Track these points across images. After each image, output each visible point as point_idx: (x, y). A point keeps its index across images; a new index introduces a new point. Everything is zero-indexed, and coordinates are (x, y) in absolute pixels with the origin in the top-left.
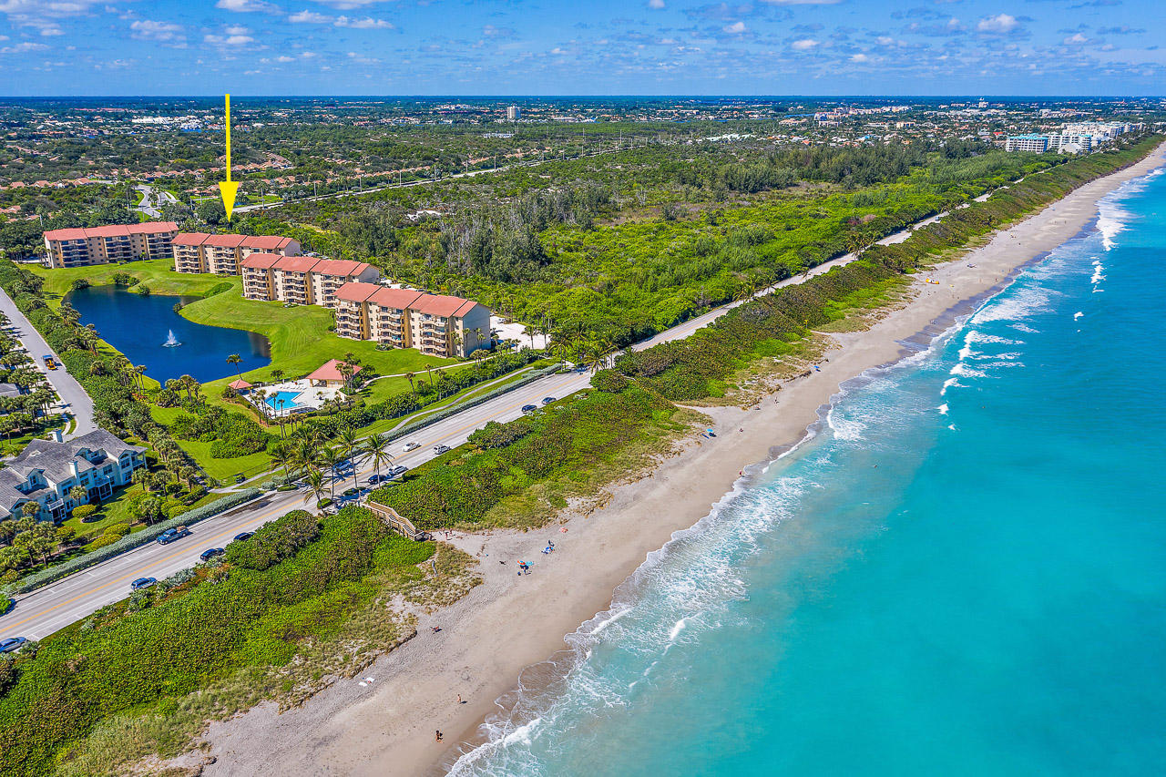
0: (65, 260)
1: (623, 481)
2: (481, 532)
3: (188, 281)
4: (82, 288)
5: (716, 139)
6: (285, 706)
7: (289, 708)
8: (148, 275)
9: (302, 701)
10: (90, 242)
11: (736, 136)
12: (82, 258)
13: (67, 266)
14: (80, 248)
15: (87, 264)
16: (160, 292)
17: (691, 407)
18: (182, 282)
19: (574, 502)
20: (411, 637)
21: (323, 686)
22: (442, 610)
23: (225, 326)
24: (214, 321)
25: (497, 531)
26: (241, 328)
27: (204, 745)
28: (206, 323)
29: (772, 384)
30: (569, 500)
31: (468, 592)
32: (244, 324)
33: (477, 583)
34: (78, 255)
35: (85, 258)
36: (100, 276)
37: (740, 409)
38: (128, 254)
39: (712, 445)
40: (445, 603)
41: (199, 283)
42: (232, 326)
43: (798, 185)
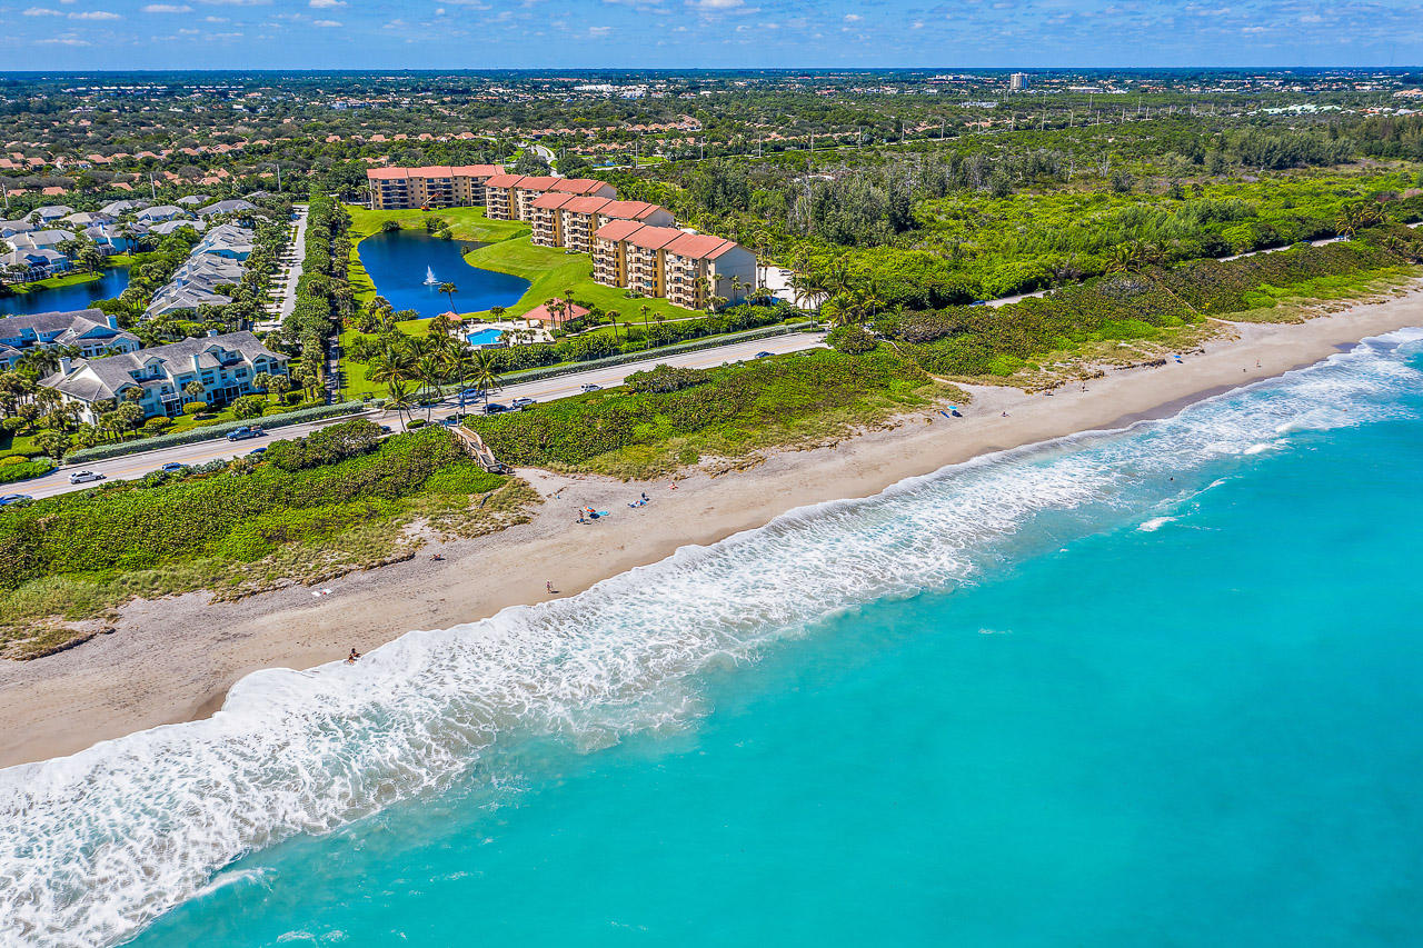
0: (385, 201)
1: (791, 447)
2: (572, 475)
3: (492, 227)
4: (392, 230)
5: (1277, 110)
6: (220, 598)
7: (223, 600)
8: (458, 220)
9: (241, 596)
10: (412, 183)
11: (1312, 108)
12: (402, 200)
13: (386, 207)
14: (400, 188)
15: (406, 207)
16: (460, 237)
17: (952, 383)
19: (708, 460)
20: (403, 559)
21: (272, 587)
22: (462, 541)
23: (499, 270)
25: (592, 477)
26: (513, 273)
27: (112, 616)
29: (1091, 368)
30: (703, 458)
31: (504, 528)
33: (523, 521)
34: (399, 196)
35: (405, 200)
36: (412, 220)
37: (1023, 392)
38: (450, 199)
39: (947, 425)
40: (468, 535)
41: (502, 229)
42: (504, 271)
43: (1354, 163)
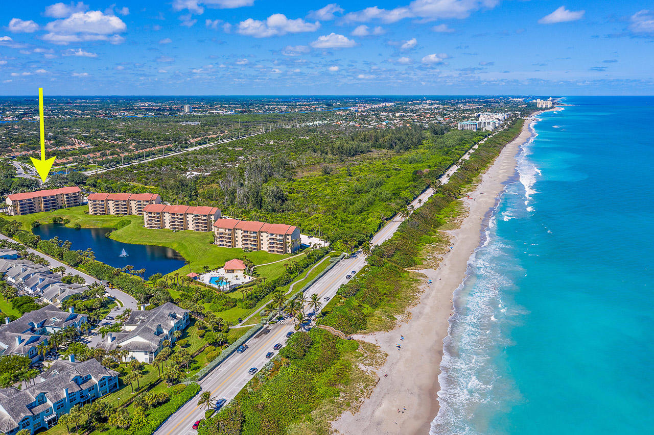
1: (411, 306)
2: (370, 334)
3: (101, 220)
4: (38, 226)
5: (311, 124)
7: (355, 412)
9: (358, 409)
10: (34, 200)
11: (320, 122)
12: (30, 209)
13: (23, 214)
14: (29, 203)
15: (32, 212)
16: (87, 226)
17: (413, 270)
18: (98, 220)
19: (399, 317)
20: (379, 380)
21: (362, 403)
22: (382, 368)
23: (144, 243)
24: (136, 241)
25: (376, 333)
26: (153, 244)
28: (131, 242)
29: (439, 257)
30: (396, 317)
31: (386, 359)
32: (155, 242)
33: (387, 355)
34: (28, 208)
35: (32, 209)
37: (434, 270)
38: (55, 206)
39: (434, 287)
40: (381, 365)
41: (109, 221)
43: (372, 151)
